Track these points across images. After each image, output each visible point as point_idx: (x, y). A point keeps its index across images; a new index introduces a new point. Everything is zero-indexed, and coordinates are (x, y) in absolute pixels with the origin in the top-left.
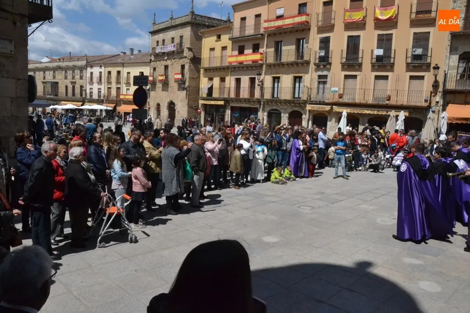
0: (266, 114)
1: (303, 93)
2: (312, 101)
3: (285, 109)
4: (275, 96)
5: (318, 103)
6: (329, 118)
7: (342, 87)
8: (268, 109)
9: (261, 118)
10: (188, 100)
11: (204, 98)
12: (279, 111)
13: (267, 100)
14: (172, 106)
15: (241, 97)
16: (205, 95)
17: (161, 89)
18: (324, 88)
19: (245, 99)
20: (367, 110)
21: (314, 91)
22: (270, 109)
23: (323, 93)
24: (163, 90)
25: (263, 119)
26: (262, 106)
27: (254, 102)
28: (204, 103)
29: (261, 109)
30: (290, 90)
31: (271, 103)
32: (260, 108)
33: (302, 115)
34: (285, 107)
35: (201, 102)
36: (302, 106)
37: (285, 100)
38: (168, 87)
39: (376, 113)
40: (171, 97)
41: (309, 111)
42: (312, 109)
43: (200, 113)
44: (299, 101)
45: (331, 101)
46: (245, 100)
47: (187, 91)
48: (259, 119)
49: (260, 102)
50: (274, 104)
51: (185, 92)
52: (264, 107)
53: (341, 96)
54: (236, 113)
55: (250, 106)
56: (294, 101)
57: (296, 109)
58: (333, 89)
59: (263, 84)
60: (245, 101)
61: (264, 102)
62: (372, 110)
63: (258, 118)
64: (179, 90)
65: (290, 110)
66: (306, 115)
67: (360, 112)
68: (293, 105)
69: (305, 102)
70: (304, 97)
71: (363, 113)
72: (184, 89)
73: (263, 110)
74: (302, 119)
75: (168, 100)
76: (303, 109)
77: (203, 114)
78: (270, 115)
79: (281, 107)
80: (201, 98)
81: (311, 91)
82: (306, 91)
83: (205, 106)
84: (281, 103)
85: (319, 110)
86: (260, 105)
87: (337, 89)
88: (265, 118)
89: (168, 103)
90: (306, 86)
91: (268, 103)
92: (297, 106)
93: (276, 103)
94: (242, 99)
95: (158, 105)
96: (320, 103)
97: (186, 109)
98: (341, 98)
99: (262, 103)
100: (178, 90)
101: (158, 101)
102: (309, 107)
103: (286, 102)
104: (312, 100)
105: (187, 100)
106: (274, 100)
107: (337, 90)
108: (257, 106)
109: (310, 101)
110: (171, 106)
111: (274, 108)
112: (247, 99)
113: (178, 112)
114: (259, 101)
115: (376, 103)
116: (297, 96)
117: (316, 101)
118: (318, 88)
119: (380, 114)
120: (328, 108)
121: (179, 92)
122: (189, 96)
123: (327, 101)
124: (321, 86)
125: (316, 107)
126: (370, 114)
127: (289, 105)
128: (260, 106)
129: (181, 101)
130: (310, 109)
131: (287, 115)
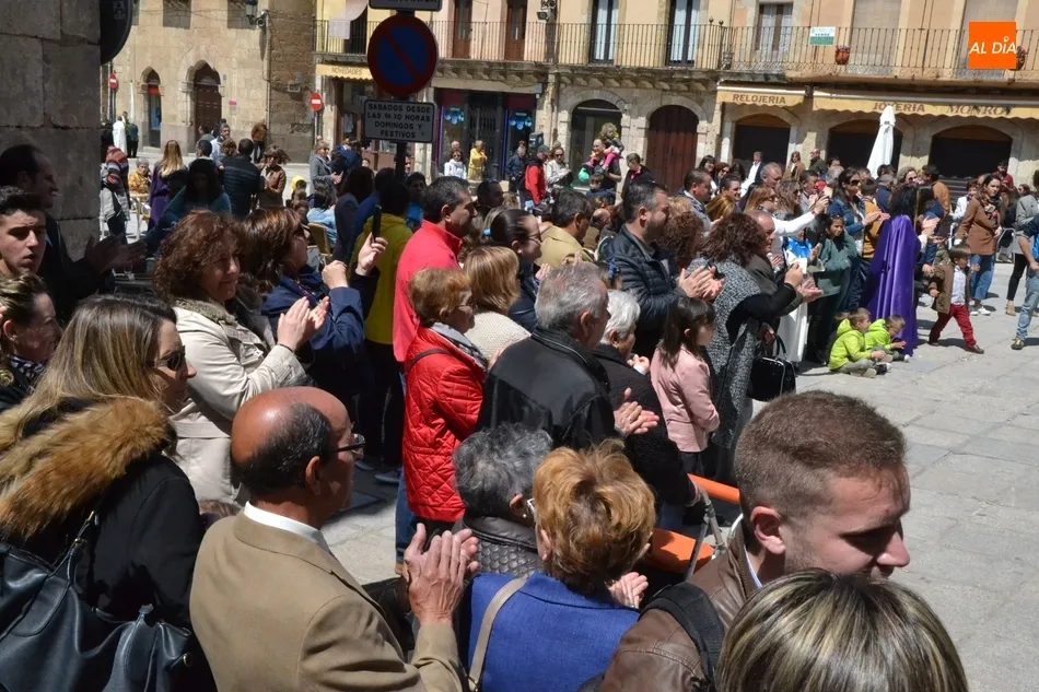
0: (565, 116)
1: (701, 44)
2: (739, 74)
3: (635, 101)
4: (599, 54)
5: (761, 79)
6: (793, 133)
7: (847, 23)
8: (572, 99)
9: (546, 131)
10: (270, 61)
11: (336, 56)
12: (614, 107)
13: (573, 68)
14: (206, 81)
15: (474, 55)
16: (336, 48)
17: (159, 18)
18: (778, 28)
19: (490, 64)
20: (934, 104)
21: (744, 40)
22: (580, 100)
23: (775, 46)
24: (166, 23)
25: (555, 134)
26: (550, 89)
27: (520, 74)
28: (334, 75)
29: (547, 100)
30: (656, 36)
31: (586, 78)
32: (543, 94)
33: (694, 121)
34: (637, 93)
35: (324, 71)
36: (698, 92)
37: (639, 70)
38: (188, 11)
39: (965, 112)
40: (203, 48)
41: (724, 105)
42: (739, 102)
43: (320, 111)
44: (691, 73)
45: (806, 73)
46: (490, 69)
47: (264, 29)
48: (542, 135)
49: (545, 75)
50: (596, 82)
51: (256, 33)
52: (558, 91)
53: (842, 57)
54: (456, 113)
55: (507, 89)
56: (673, 72)
57: (676, 100)
58: (816, 32)
59: (555, 12)
60: (488, 72)
61: (558, 75)
62: (951, 105)
63: (537, 131)
64: (231, 23)
65: (653, 105)
66: (710, 121)
67: (907, 112)
68: (666, 86)
69: (712, 77)
70: (705, 59)
71: (921, 113)
72: (252, 21)
73: (556, 104)
74: (695, 134)
75: (191, 61)
76: (700, 102)
77: (329, 114)
78: (578, 122)
79: (622, 93)
80: (323, 55)
81: (731, 37)
82: (712, 37)
83: (337, 84)
84: (619, 79)
85: (760, 104)
86: (545, 84)
87: (830, 31)
88: (563, 130)
89: (191, 70)
90: (716, 23)
91: (572, 80)
92: (679, 92)
93: (602, 79)
94: (478, 62)
95: (152, 78)
96: (767, 81)
97: (261, 93)
98: (844, 62)
99: (551, 78)
100: (229, 27)
101: (148, 62)
102: (725, 94)
103: (641, 75)
104: (735, 68)
105: (266, 62)
106: (596, 69)
107: (832, 34)
108: (535, 89)
109: (732, 74)
110: (204, 83)
111: (596, 95)
112: (499, 64)
113: (232, 103)
114: (540, 73)
115: (968, 77)
116: (677, 55)
117: (752, 75)
118: (758, 28)
119: (980, 115)
120: (794, 97)
121: (233, 33)
122: (271, 49)
123: (791, 74)
124: (769, 21)
125: (754, 96)
126: (943, 117)
127: (649, 85)
128: (544, 88)
129: (242, 64)
130: (729, 99)
131: (642, 121)
